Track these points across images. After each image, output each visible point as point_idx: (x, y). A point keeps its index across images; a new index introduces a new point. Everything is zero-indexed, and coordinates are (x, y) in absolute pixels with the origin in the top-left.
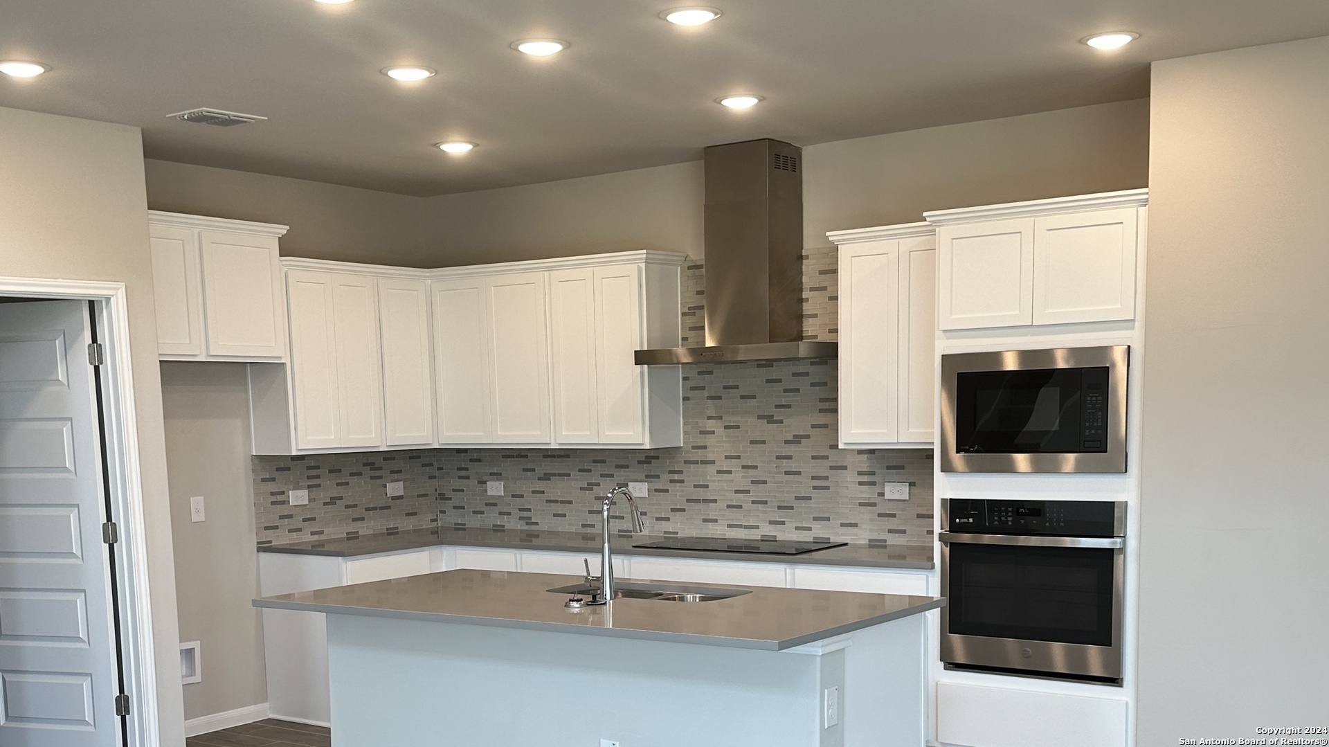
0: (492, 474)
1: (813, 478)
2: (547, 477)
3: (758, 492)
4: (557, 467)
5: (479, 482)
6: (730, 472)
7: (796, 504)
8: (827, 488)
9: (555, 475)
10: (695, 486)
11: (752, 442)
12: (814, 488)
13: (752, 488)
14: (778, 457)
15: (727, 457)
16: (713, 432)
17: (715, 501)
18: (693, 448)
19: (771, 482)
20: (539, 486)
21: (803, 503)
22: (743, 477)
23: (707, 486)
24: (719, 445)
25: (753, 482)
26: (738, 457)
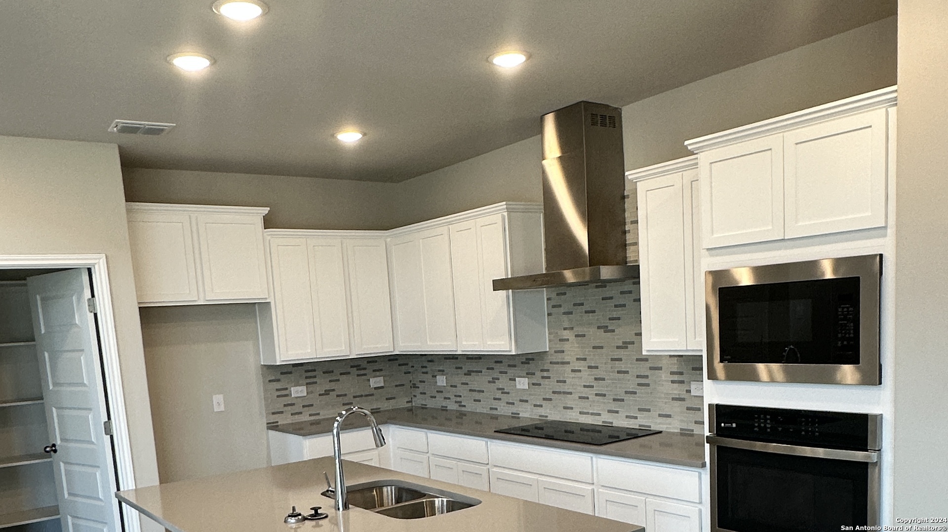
0: (439, 371)
1: (638, 377)
2: (469, 373)
3: (599, 387)
4: (474, 366)
5: (433, 376)
6: (580, 371)
7: (626, 397)
8: (648, 385)
9: (473, 372)
10: (558, 381)
11: (594, 348)
12: (639, 385)
13: (594, 383)
14: (612, 360)
15: (578, 359)
16: (568, 340)
17: (570, 393)
18: (555, 352)
19: (608, 379)
20: (466, 379)
21: (631, 397)
22: (588, 375)
23: (565, 382)
24: (572, 350)
25: (596, 379)
26: (585, 359)
